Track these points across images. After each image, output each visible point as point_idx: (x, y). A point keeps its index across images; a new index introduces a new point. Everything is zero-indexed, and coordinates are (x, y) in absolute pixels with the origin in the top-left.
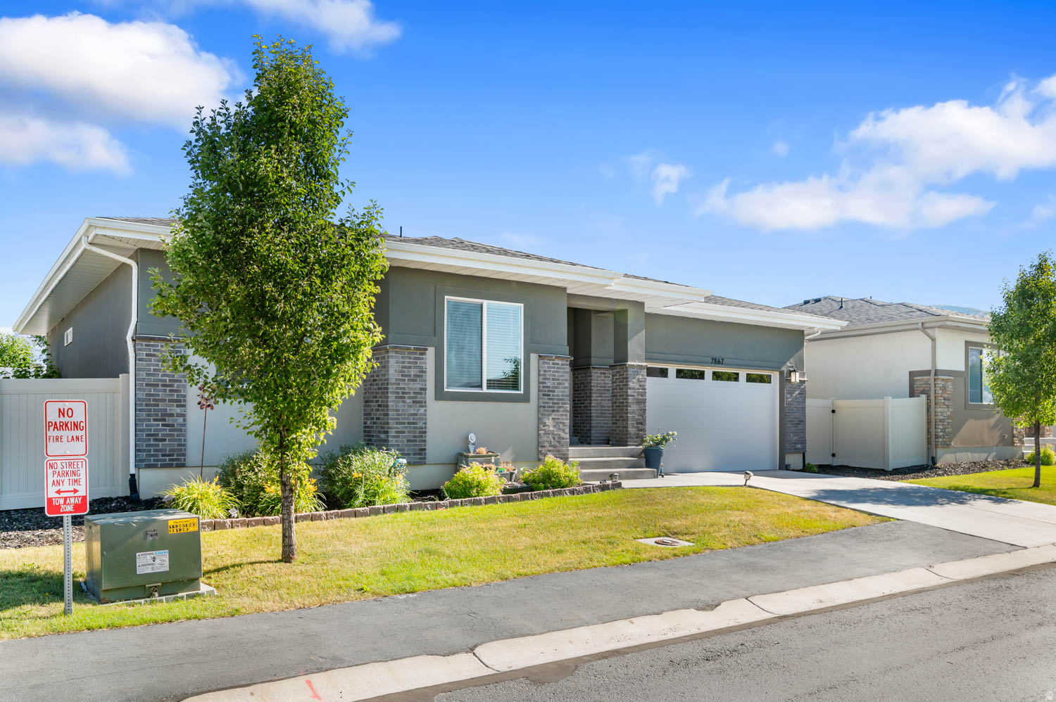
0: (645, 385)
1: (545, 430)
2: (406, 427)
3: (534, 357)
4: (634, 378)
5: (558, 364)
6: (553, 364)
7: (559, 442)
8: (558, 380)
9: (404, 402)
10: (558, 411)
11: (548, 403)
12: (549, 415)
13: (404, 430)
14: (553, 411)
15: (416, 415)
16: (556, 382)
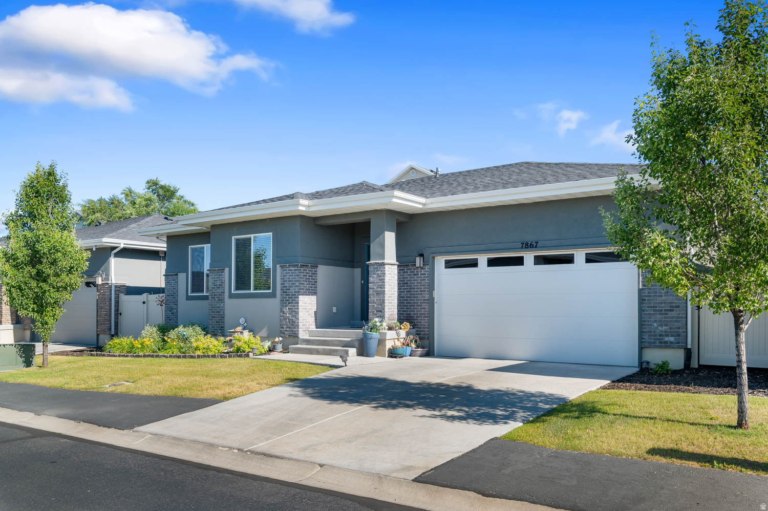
0: (384, 279)
1: (284, 316)
2: (215, 314)
3: (278, 266)
4: (374, 274)
5: (292, 270)
6: (289, 270)
7: (293, 325)
8: (292, 281)
9: (215, 300)
10: (292, 303)
11: (286, 298)
12: (286, 306)
13: (215, 316)
14: (289, 303)
15: (220, 307)
16: (291, 283)
